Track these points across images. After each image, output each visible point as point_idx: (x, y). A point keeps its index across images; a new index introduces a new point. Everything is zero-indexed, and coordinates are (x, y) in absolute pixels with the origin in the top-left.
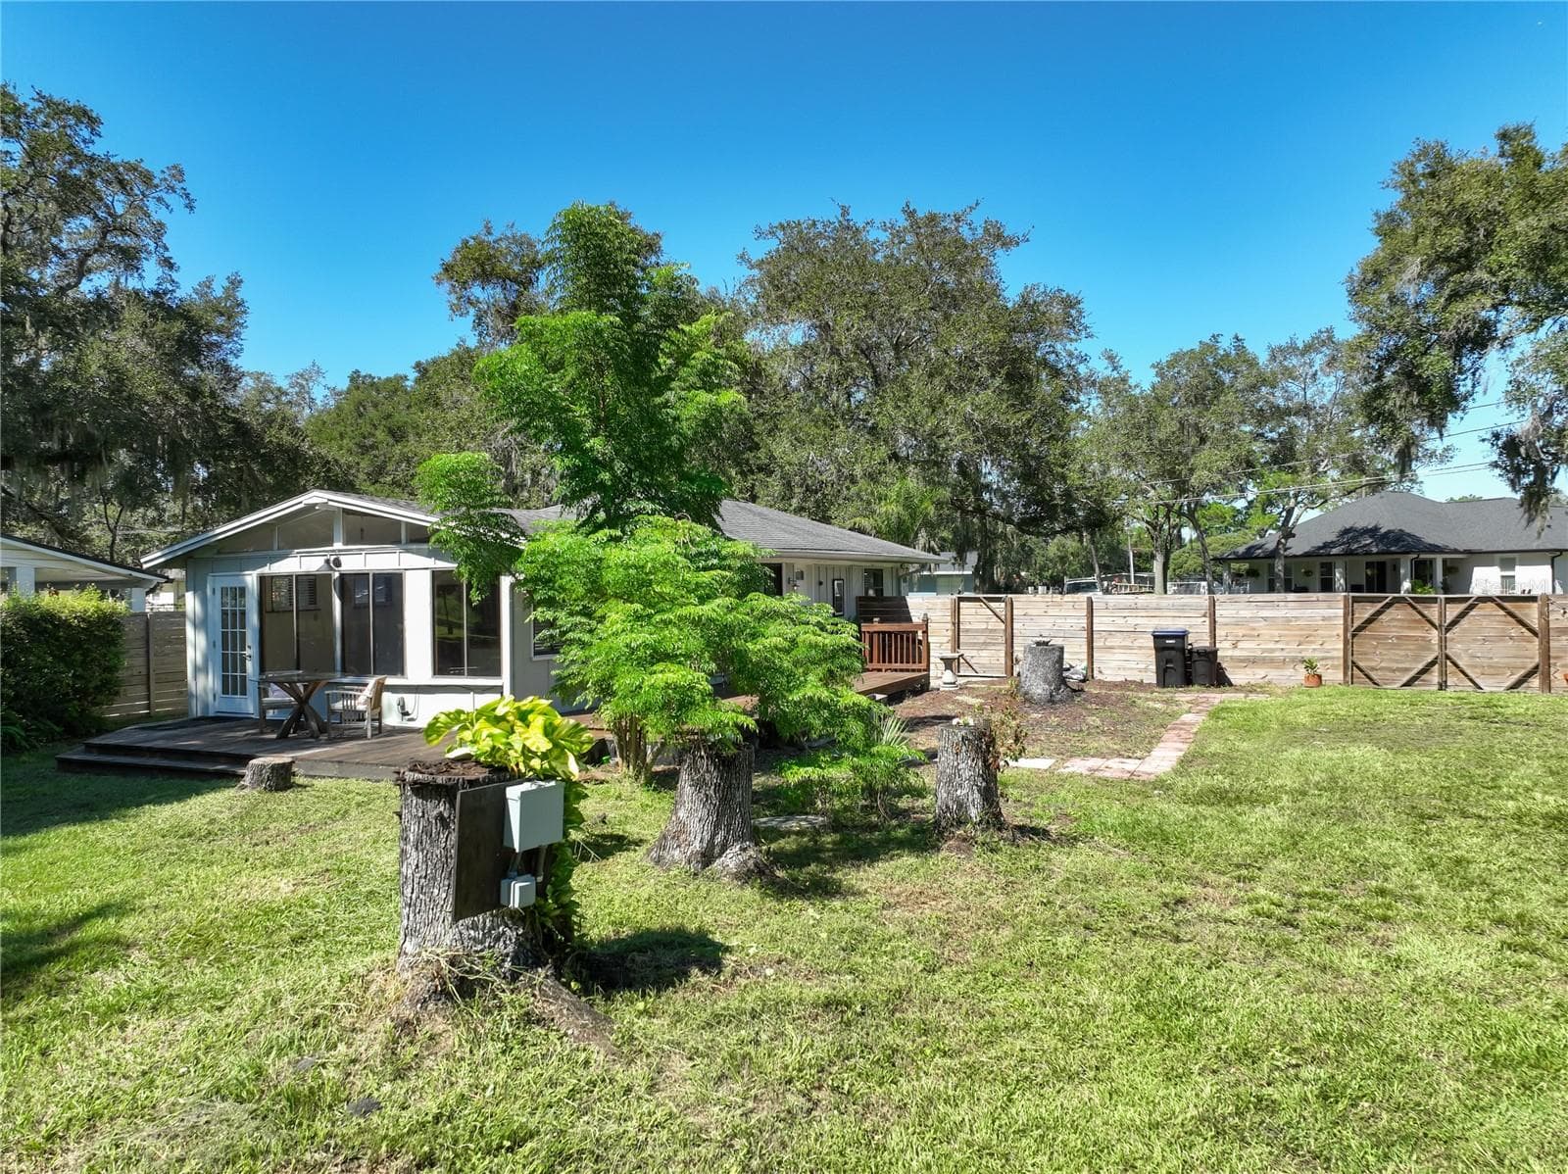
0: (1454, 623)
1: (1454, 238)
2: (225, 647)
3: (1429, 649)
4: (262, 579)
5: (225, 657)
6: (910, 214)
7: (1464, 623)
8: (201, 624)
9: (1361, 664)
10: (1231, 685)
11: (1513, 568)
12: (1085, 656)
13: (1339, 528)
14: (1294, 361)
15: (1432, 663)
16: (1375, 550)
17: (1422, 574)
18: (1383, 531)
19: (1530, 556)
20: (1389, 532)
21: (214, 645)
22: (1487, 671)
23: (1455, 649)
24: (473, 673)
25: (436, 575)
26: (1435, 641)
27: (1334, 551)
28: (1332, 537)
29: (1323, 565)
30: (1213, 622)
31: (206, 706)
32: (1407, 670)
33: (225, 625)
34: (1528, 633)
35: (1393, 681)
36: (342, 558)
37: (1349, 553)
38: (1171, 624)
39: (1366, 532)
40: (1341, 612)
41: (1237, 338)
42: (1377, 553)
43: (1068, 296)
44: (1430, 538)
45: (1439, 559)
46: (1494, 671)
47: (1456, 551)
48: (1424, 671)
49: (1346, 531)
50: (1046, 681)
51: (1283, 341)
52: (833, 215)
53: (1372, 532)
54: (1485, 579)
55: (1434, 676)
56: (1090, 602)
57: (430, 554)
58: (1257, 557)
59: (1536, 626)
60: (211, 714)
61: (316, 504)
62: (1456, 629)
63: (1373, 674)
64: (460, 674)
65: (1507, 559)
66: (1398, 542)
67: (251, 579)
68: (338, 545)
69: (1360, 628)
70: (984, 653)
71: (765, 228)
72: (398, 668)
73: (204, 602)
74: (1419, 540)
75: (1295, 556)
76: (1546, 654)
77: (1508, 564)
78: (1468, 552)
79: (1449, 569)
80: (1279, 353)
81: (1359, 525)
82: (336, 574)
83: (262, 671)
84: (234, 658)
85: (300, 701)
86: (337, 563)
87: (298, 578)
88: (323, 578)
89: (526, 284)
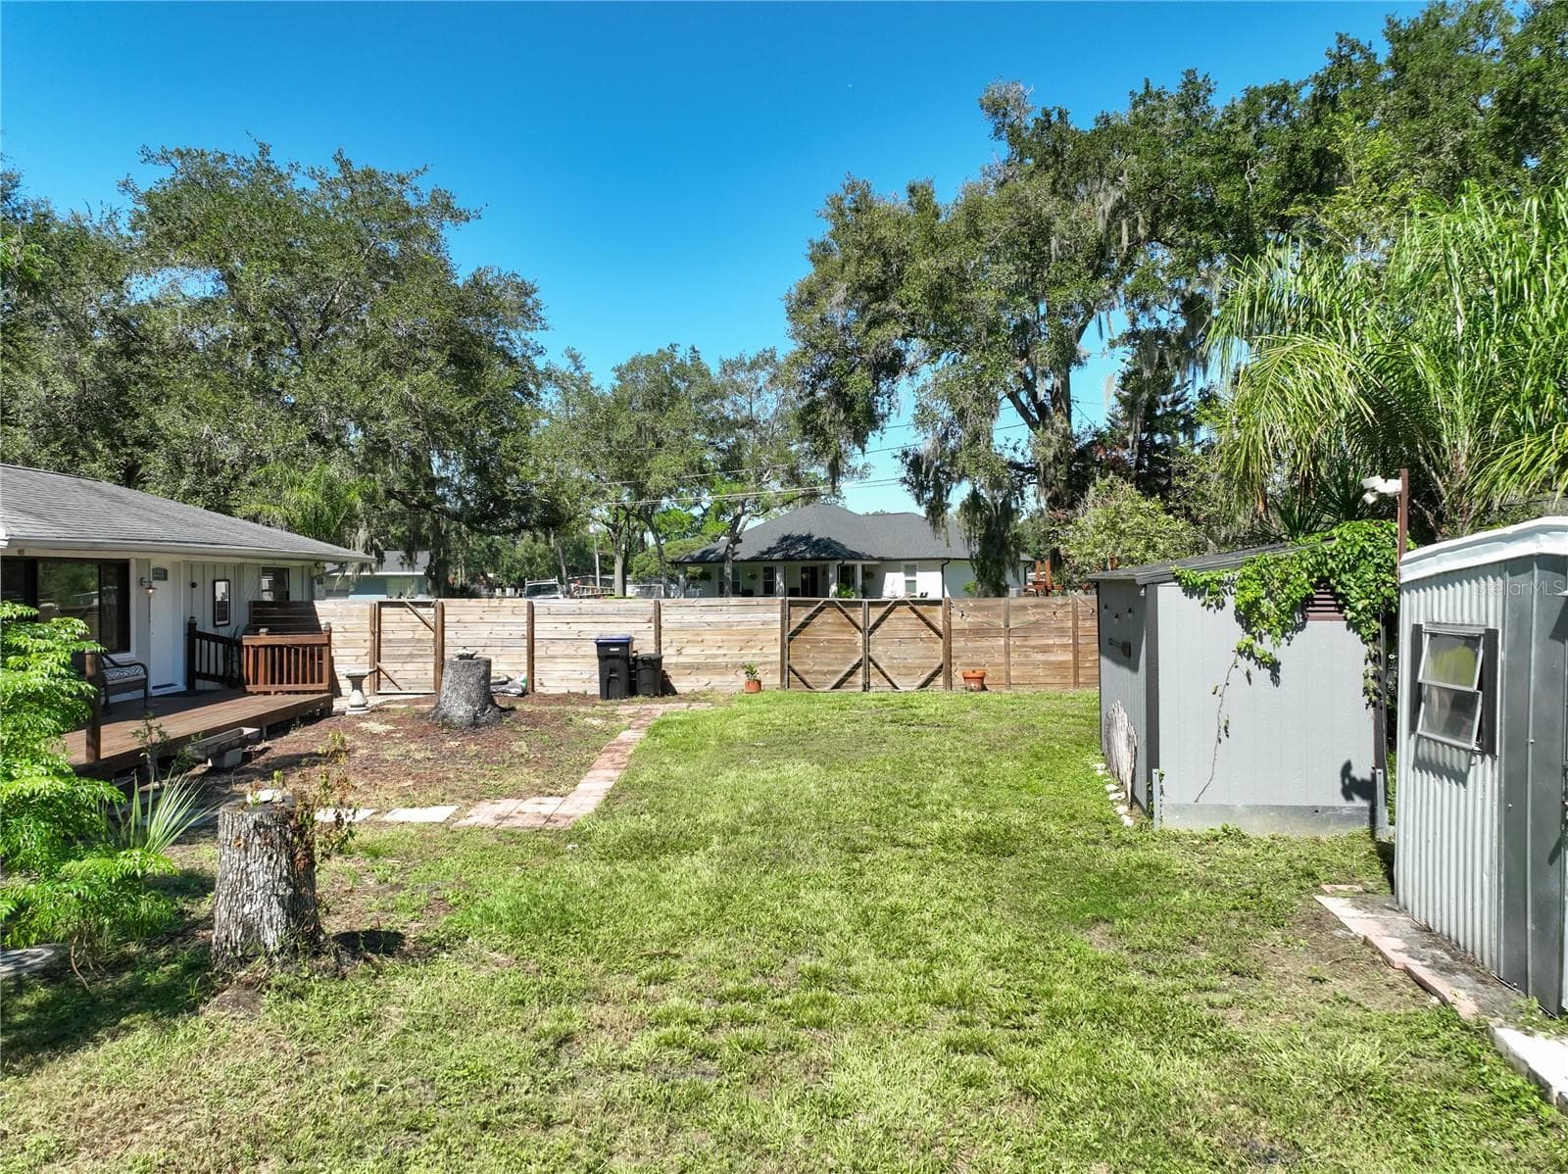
0: (876, 626)
1: (874, 268)
3: (856, 652)
6: (345, 165)
7: (884, 626)
9: (796, 668)
10: (675, 693)
11: (914, 574)
12: (525, 668)
13: (780, 536)
14: (741, 377)
15: (857, 666)
16: (808, 556)
17: (846, 578)
18: (815, 539)
19: (926, 564)
20: (819, 540)
22: (904, 671)
23: (877, 651)
26: (860, 644)
27: (776, 556)
28: (773, 544)
29: (766, 569)
30: (659, 628)
32: (836, 672)
34: (934, 635)
35: (825, 684)
37: (788, 558)
38: (616, 631)
39: (801, 539)
40: (778, 616)
41: (693, 349)
42: (810, 559)
43: (524, 282)
44: (852, 546)
45: (859, 564)
46: (908, 671)
47: (871, 558)
48: (851, 673)
49: (785, 539)
50: (469, 700)
51: (734, 356)
52: (249, 152)
53: (806, 539)
54: (894, 585)
55: (859, 679)
56: (531, 607)
58: (709, 562)
59: (940, 628)
62: (877, 632)
63: (807, 678)
65: (911, 566)
66: (827, 549)
69: (796, 632)
70: (409, 667)
74: (843, 547)
75: (743, 561)
76: (948, 654)
77: (910, 570)
78: (881, 559)
79: (867, 575)
80: (729, 367)
81: (795, 534)
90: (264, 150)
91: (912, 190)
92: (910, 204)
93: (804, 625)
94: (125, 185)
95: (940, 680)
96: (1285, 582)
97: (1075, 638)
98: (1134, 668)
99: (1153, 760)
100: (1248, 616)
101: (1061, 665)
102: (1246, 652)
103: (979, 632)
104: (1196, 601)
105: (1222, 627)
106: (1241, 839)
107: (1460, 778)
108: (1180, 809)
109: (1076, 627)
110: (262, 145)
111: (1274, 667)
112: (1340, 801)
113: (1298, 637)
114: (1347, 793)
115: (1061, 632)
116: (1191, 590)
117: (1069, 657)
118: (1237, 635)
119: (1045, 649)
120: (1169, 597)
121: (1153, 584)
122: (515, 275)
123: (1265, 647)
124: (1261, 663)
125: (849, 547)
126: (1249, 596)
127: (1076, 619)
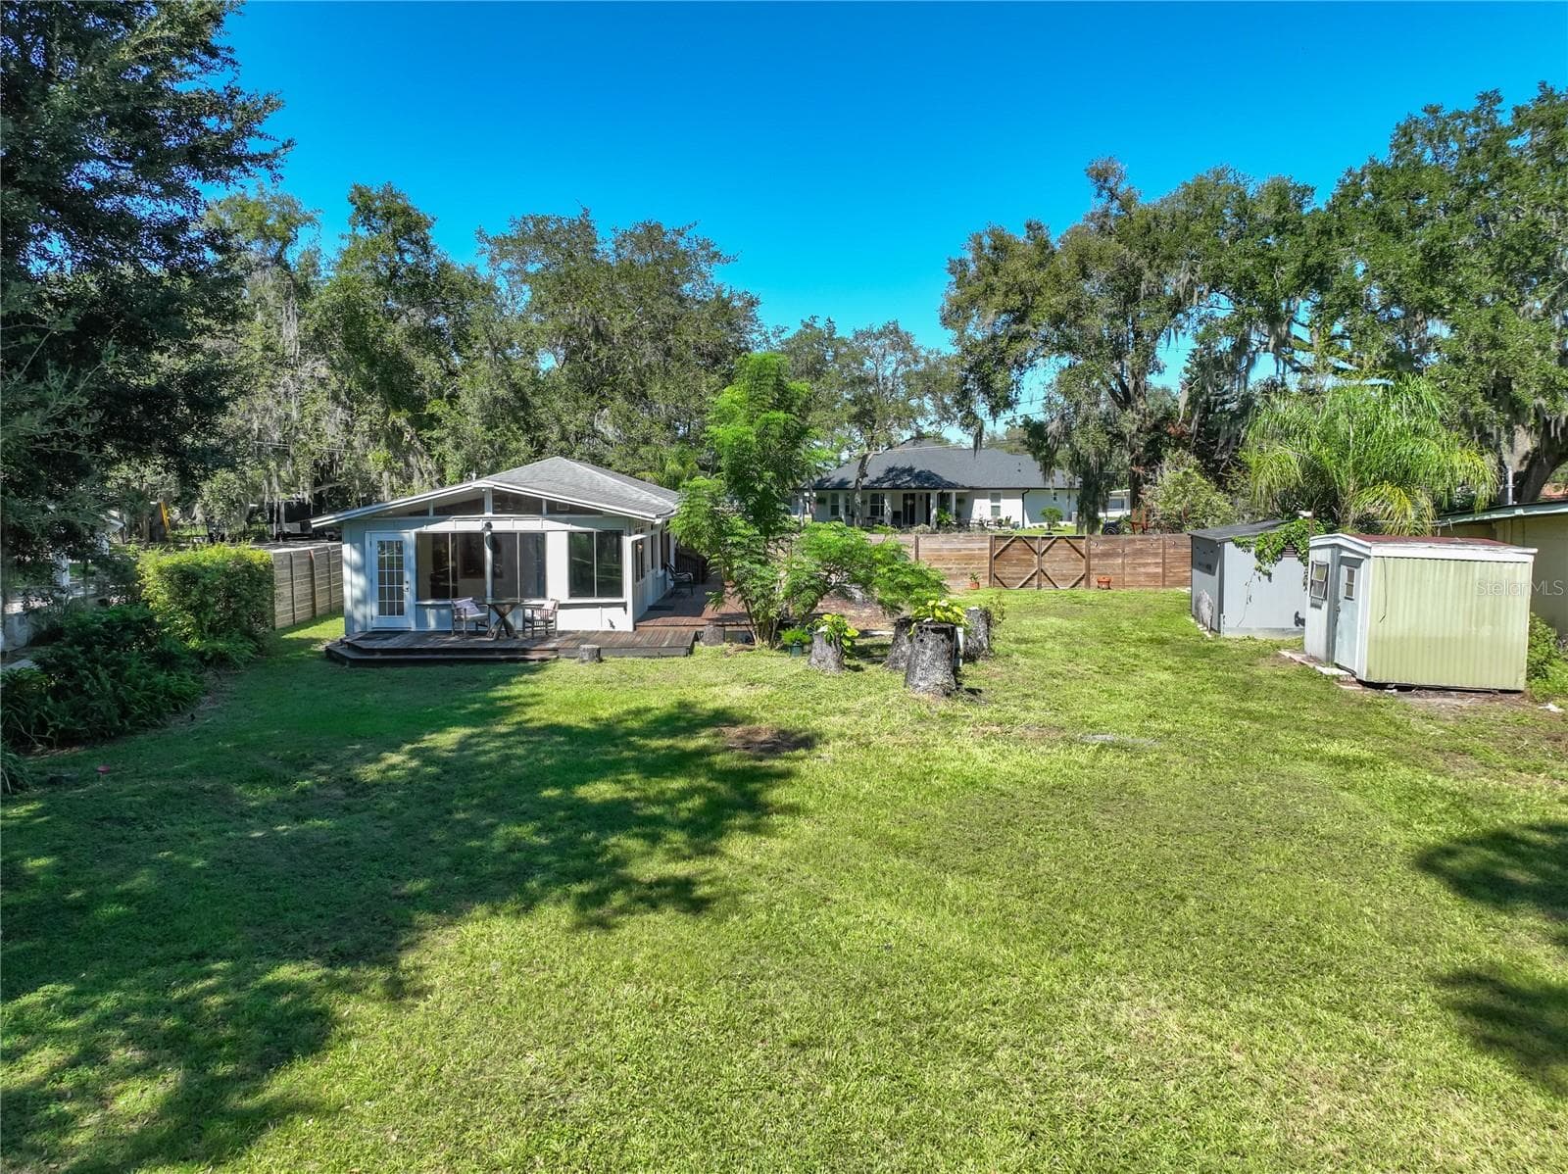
0: (1046, 551)
1: (1016, 301)
2: (382, 581)
3: (1033, 566)
4: (419, 536)
5: (381, 591)
7: (1050, 552)
8: (358, 569)
9: (998, 575)
11: (998, 501)
13: (885, 468)
14: (870, 343)
15: (1034, 575)
16: (913, 485)
17: (944, 499)
18: (916, 471)
19: (1009, 492)
20: (921, 472)
21: (372, 587)
22: (1061, 578)
23: (1046, 566)
24: (600, 595)
25: (572, 535)
26: (1036, 561)
27: (885, 485)
28: (881, 475)
29: (873, 495)
31: (366, 625)
32: (1022, 578)
33: (381, 567)
34: (1080, 557)
35: (1015, 585)
36: (492, 523)
37: (894, 487)
39: (904, 471)
40: (988, 545)
41: (829, 320)
42: (916, 488)
43: (751, 297)
44: (948, 477)
45: (954, 492)
46: (1065, 578)
47: (963, 487)
48: (1031, 579)
49: (891, 470)
51: (863, 327)
53: (910, 470)
54: (981, 509)
55: (1035, 582)
57: (566, 522)
58: (827, 489)
59: (1084, 552)
60: (369, 630)
61: (482, 488)
62: (1046, 555)
63: (1004, 581)
64: (592, 595)
65: (996, 493)
66: (927, 478)
67: (409, 535)
68: (489, 514)
69: (999, 555)
71: (519, 218)
72: (541, 592)
73: (363, 553)
74: (941, 478)
76: (1088, 568)
77: (995, 497)
78: (971, 488)
79: (959, 501)
80: (860, 335)
81: (899, 466)
82: (489, 533)
83: (418, 599)
84: (391, 590)
85: (502, 616)
86: (489, 526)
87: (454, 535)
88: (479, 535)
89: (286, 242)
90: (586, 212)
91: (1029, 226)
92: (1028, 237)
93: (1003, 551)
94: (480, 233)
95: (1083, 583)
96: (1274, 543)
97: (1164, 559)
98: (1214, 574)
99: (1221, 611)
100: (1260, 555)
101: (1155, 575)
102: (1259, 569)
103: (1105, 555)
104: (1240, 549)
105: (1250, 559)
106: (1254, 640)
107: (1320, 607)
108: (1231, 629)
109: (1164, 553)
110: (585, 209)
111: (1269, 575)
112: (1294, 626)
113: (1279, 563)
114: (1297, 624)
115: (1156, 555)
116: (1238, 545)
117: (1160, 570)
118: (1256, 563)
119: (1145, 565)
120: (1229, 547)
121: (1223, 542)
122: (746, 293)
123: (1266, 567)
124: (1264, 574)
125: (947, 479)
126: (1261, 548)
127: (1164, 548)
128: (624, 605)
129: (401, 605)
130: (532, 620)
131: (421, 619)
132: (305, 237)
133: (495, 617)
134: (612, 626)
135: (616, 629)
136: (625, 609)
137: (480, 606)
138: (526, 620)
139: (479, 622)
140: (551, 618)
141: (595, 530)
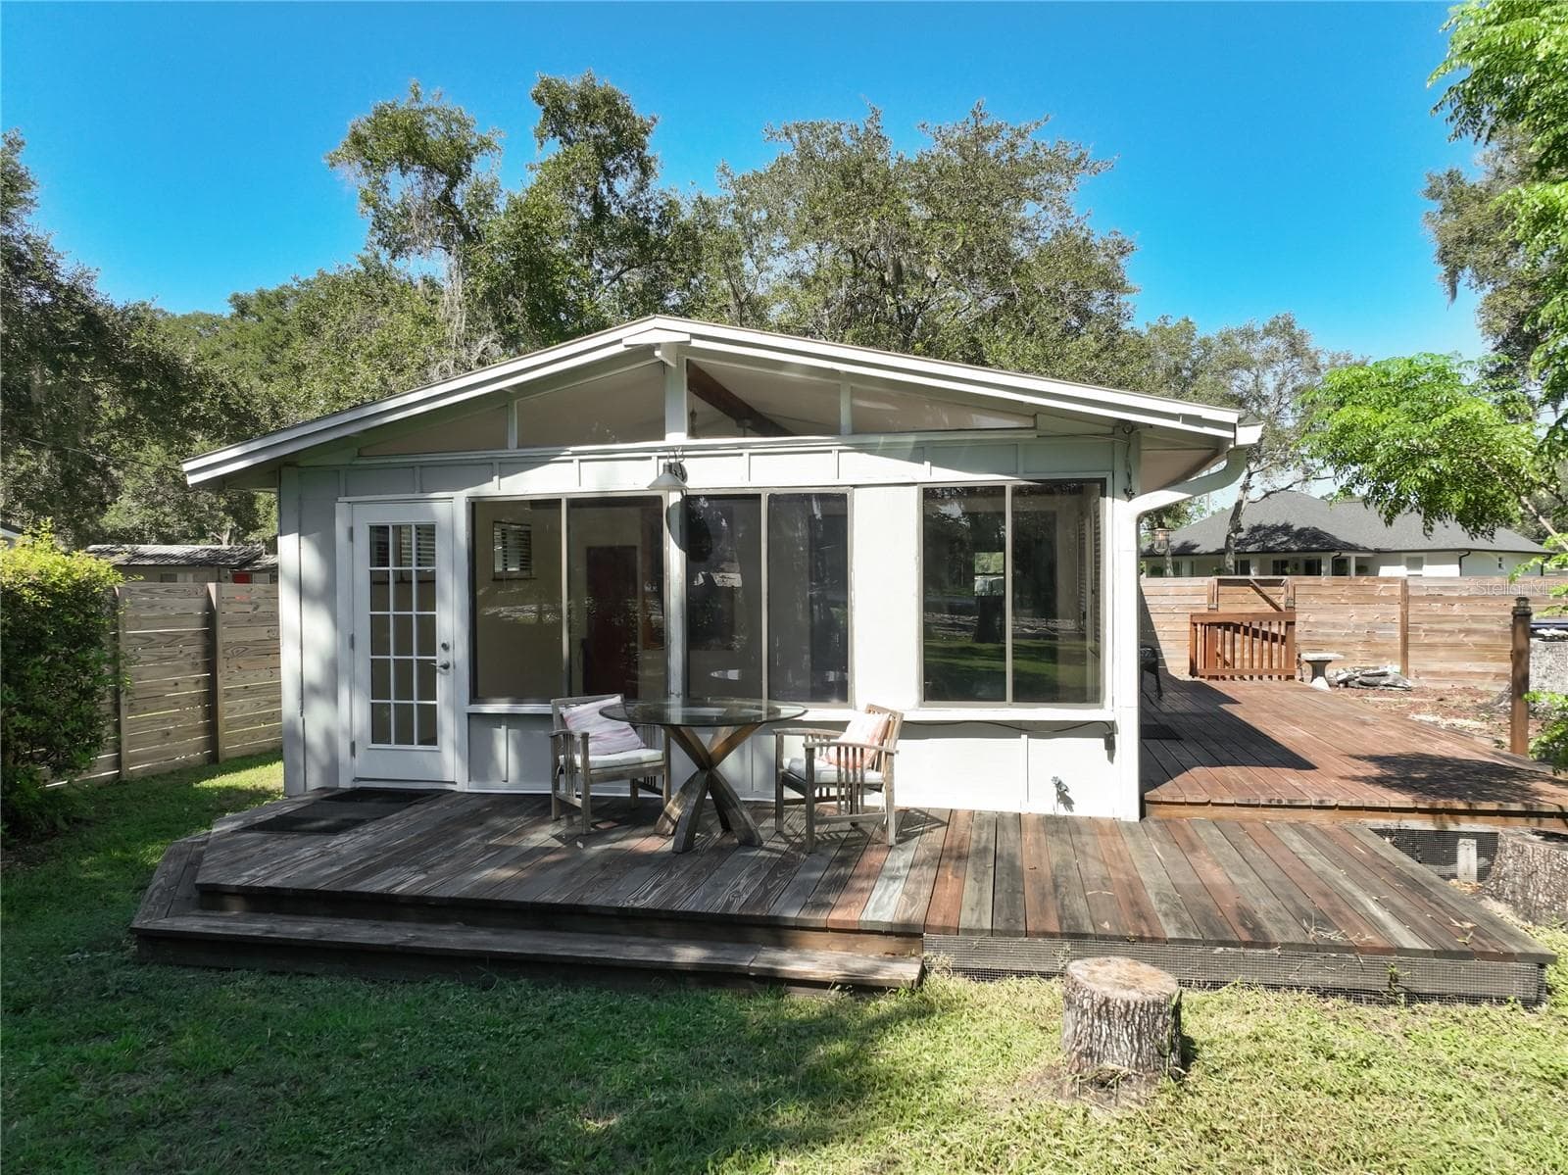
2: (378, 644)
4: (475, 506)
5: (378, 671)
8: (321, 595)
11: (1421, 567)
12: (1399, 657)
16: (1294, 547)
17: (1339, 569)
18: (1295, 528)
19: (1439, 555)
20: (1302, 529)
21: (352, 645)
24: (1025, 696)
25: (933, 496)
27: (1251, 548)
28: (1242, 535)
31: (332, 768)
33: (378, 600)
36: (687, 464)
39: (1275, 530)
41: (1186, 320)
42: (1298, 551)
45: (1352, 556)
47: (1367, 549)
49: (1257, 529)
53: (1286, 529)
56: (1405, 587)
57: (918, 455)
60: (345, 783)
61: (658, 346)
64: (996, 694)
65: (1415, 557)
66: (1315, 539)
67: (450, 509)
68: (677, 437)
72: (834, 683)
73: (327, 551)
74: (1333, 538)
75: (1207, 554)
78: (1378, 551)
79: (1362, 568)
82: (674, 498)
83: (475, 697)
84: (404, 668)
85: (707, 763)
86: (677, 472)
87: (577, 504)
88: (646, 506)
89: (456, 176)
125: (1343, 537)
128: (1106, 732)
129: (429, 715)
130: (806, 783)
131: (478, 758)
132: (482, 168)
133: (683, 766)
134: (1067, 802)
135: (1081, 810)
136: (1110, 746)
137: (647, 721)
138: (785, 779)
139: (641, 778)
140: (872, 777)
141: (1008, 481)
